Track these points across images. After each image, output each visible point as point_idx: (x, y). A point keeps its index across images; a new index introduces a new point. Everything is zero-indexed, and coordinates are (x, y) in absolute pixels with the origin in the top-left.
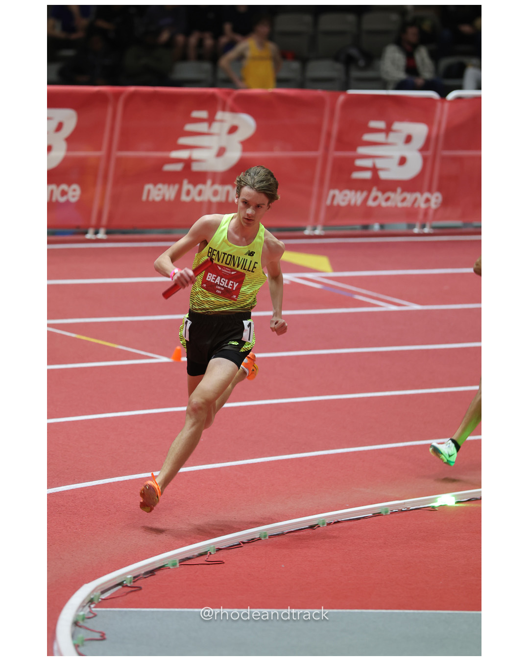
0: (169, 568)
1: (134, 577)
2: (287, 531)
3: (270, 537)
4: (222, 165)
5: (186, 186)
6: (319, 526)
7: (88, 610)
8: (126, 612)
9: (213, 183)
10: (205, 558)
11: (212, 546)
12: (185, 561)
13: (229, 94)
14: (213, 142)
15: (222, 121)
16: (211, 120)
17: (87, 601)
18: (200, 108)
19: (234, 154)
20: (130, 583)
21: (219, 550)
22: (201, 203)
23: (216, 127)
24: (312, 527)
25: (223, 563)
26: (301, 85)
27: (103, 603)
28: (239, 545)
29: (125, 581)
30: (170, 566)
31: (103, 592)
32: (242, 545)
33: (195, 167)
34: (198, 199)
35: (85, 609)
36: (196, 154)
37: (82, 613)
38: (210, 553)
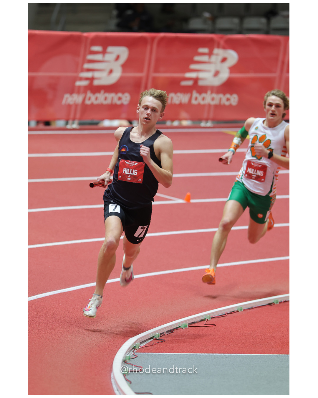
0: (182, 329)
1: (161, 334)
2: (254, 307)
3: (244, 310)
4: (217, 82)
5: (195, 94)
6: (274, 304)
7: (132, 354)
8: (155, 355)
9: (212, 92)
10: (204, 322)
11: (209, 315)
12: (192, 324)
13: (221, 38)
14: (212, 68)
15: (217, 55)
16: (210, 54)
17: (131, 348)
18: (203, 46)
19: (225, 75)
20: (158, 337)
21: (213, 318)
22: (204, 106)
23: (213, 58)
24: (270, 304)
25: (215, 326)
26: (267, 33)
27: (142, 349)
28: (224, 315)
29: (155, 336)
30: (182, 327)
31: (141, 343)
32: (227, 315)
33: (201, 83)
34: (202, 103)
35: (130, 353)
36: (201, 75)
37: (128, 355)
38: (207, 319)
